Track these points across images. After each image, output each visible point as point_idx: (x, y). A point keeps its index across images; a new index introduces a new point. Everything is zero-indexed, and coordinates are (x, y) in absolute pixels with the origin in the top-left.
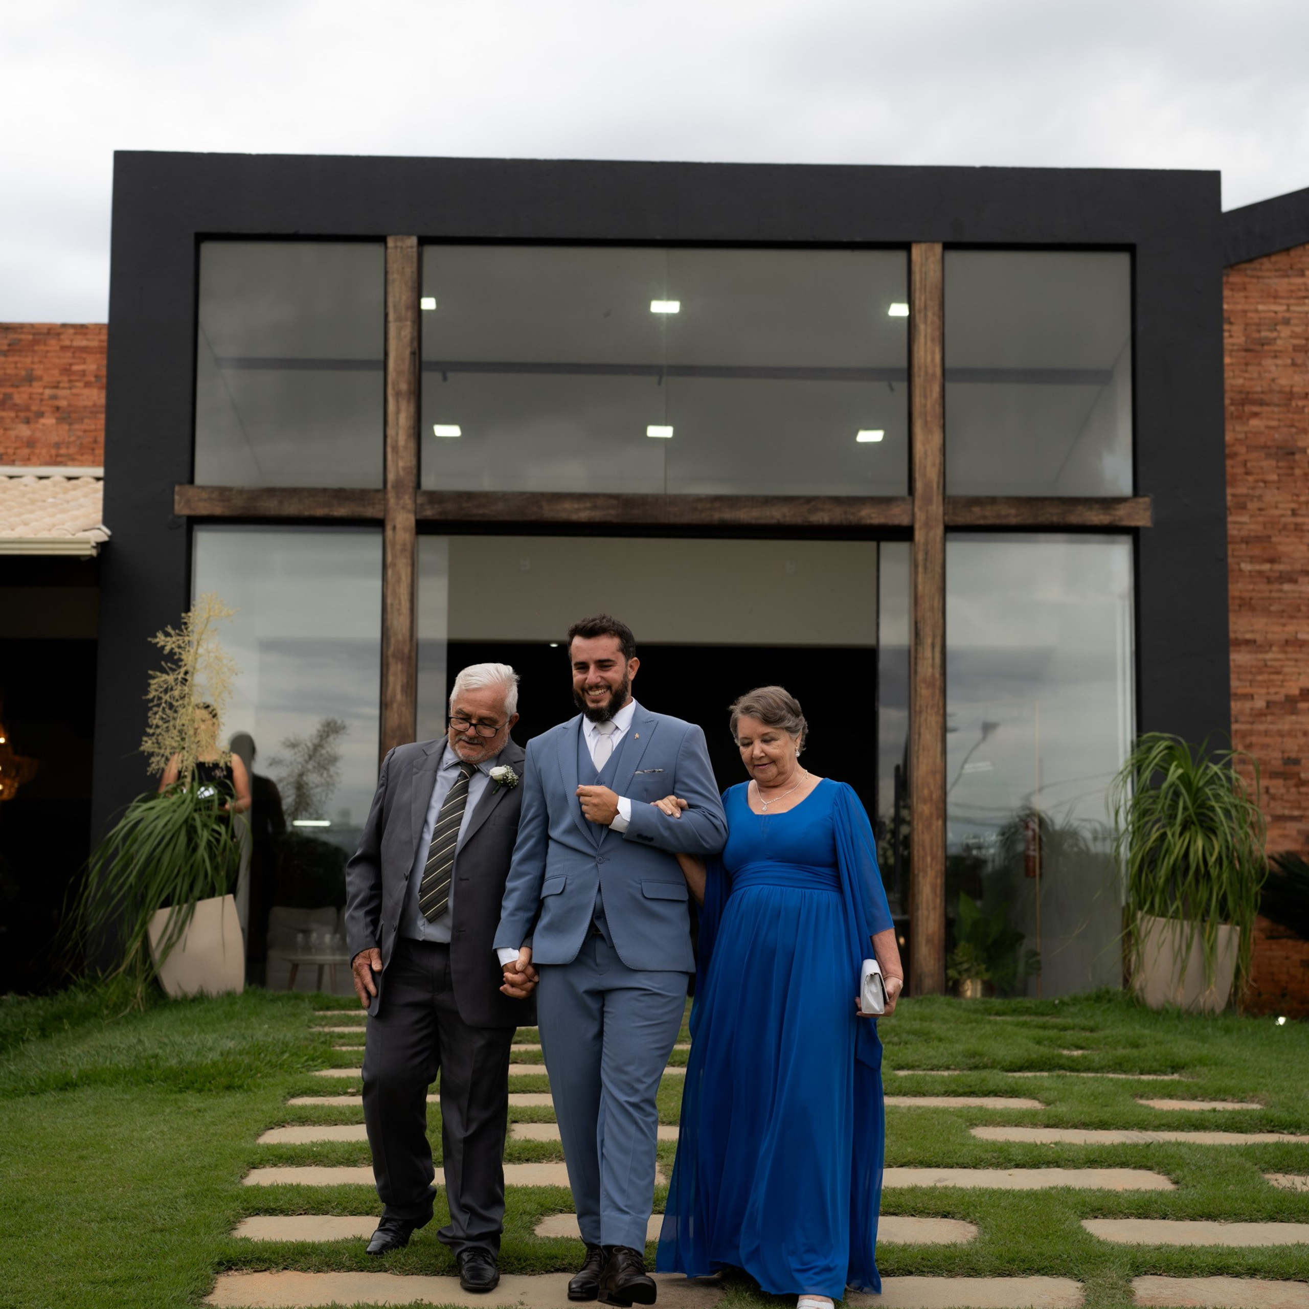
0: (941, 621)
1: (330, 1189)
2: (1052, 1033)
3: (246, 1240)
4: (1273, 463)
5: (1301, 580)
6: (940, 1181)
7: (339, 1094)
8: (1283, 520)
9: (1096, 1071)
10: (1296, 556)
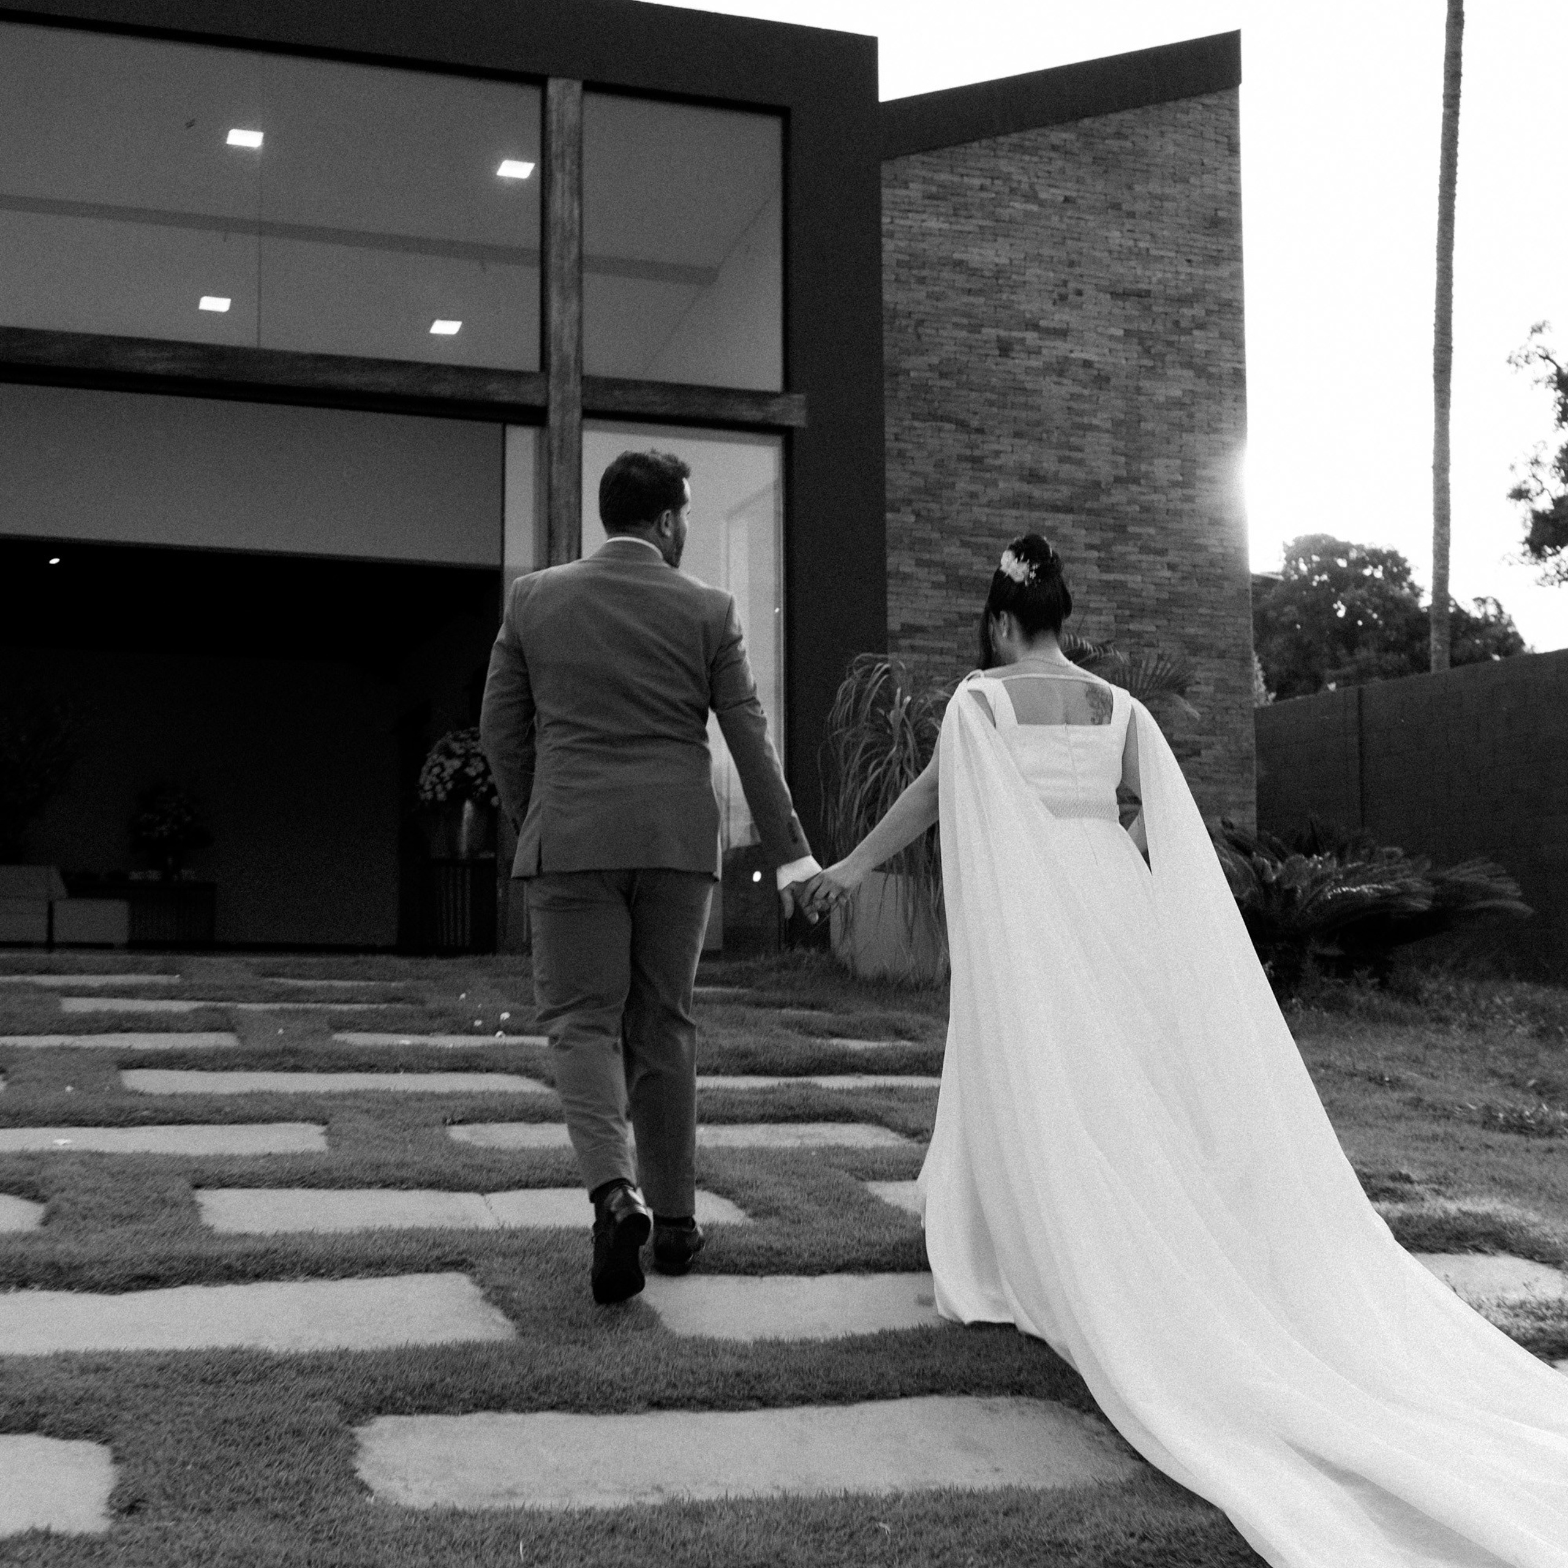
10: (900, 482)
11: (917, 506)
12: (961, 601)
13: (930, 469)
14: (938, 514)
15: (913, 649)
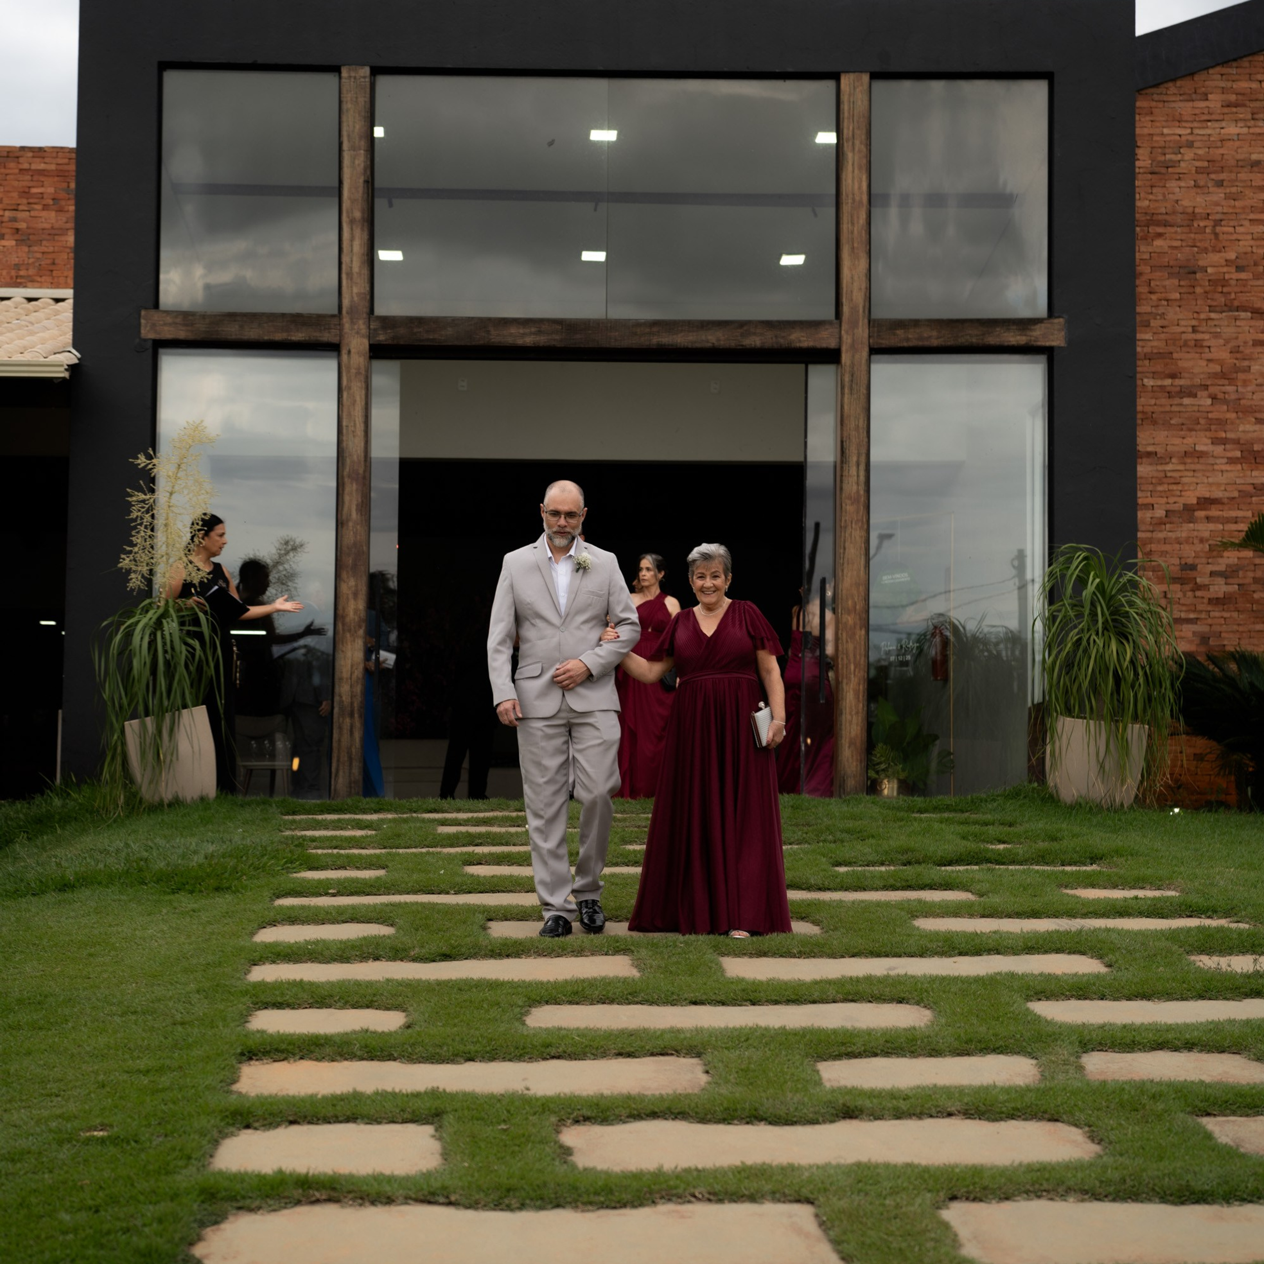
0: (866, 440)
1: (332, 984)
2: (976, 828)
3: (262, 1032)
4: (1176, 282)
5: (1199, 394)
6: (890, 969)
7: (321, 895)
8: (1184, 336)
9: (1021, 863)
10: (1196, 371)
11: (1212, 390)
12: (1254, 473)
13: (1224, 355)
14: (1233, 396)
15: (1208, 519)
